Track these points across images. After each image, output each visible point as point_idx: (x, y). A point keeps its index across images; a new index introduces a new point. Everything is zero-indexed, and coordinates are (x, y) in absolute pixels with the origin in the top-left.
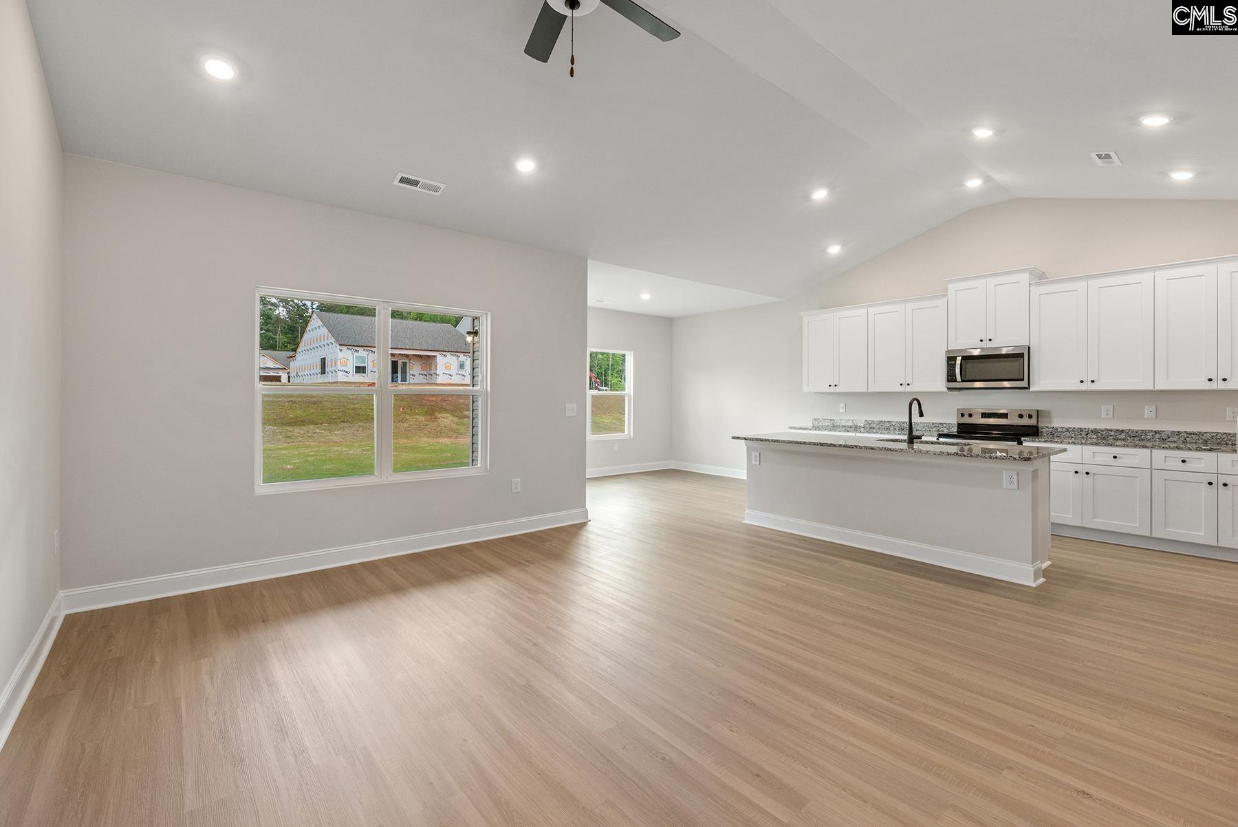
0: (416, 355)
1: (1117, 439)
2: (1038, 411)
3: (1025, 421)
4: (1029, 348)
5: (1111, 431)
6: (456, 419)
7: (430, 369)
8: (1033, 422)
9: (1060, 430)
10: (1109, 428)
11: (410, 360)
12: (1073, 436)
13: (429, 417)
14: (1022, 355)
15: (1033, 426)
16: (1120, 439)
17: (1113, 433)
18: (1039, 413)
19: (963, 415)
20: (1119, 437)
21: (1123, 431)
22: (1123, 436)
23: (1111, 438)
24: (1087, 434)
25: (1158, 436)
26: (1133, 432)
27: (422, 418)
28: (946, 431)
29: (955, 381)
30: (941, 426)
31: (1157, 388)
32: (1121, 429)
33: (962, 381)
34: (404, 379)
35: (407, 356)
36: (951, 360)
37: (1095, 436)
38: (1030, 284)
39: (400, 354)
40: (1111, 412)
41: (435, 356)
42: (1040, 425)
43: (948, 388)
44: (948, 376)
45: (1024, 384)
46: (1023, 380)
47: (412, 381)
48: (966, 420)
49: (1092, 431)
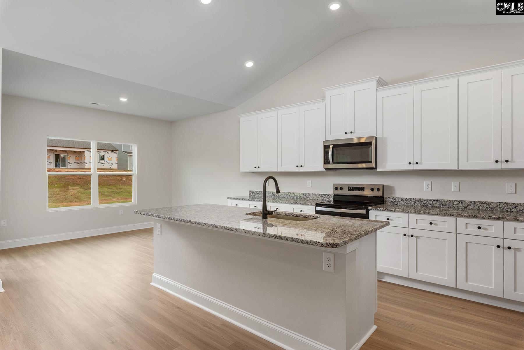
0: (72, 151)
1: (434, 207)
2: (383, 186)
3: (375, 193)
4: (376, 138)
5: (430, 200)
6: (82, 190)
7: (81, 159)
8: (380, 194)
9: (397, 200)
10: (429, 198)
11: (67, 154)
12: (406, 204)
13: (63, 189)
14: (370, 144)
15: (381, 197)
16: (436, 207)
17: (431, 202)
18: (385, 186)
19: (336, 188)
20: (436, 205)
21: (437, 201)
22: (437, 205)
23: (430, 206)
24: (414, 203)
25: (460, 204)
26: (444, 201)
27: (58, 190)
28: (320, 201)
29: (329, 163)
30: (324, 197)
31: (461, 168)
32: (436, 198)
33: (333, 163)
34: (64, 165)
35: (66, 151)
36: (326, 147)
37: (420, 205)
38: (376, 90)
39: (60, 150)
40: (430, 186)
41: (84, 152)
42: (385, 196)
43: (326, 169)
44: (325, 160)
45: (373, 165)
46: (371, 162)
47: (69, 167)
48: (339, 192)
49: (418, 201)
